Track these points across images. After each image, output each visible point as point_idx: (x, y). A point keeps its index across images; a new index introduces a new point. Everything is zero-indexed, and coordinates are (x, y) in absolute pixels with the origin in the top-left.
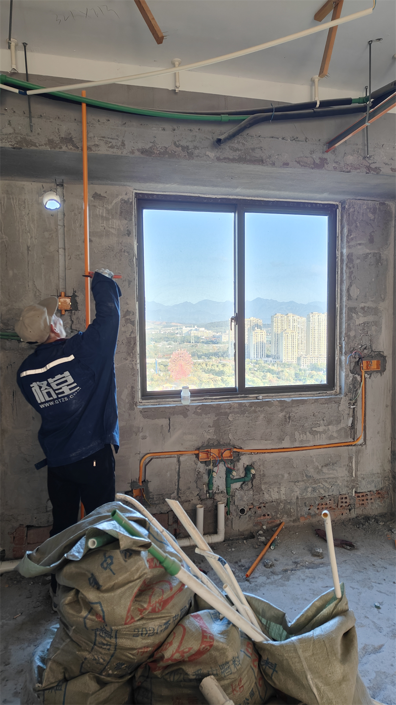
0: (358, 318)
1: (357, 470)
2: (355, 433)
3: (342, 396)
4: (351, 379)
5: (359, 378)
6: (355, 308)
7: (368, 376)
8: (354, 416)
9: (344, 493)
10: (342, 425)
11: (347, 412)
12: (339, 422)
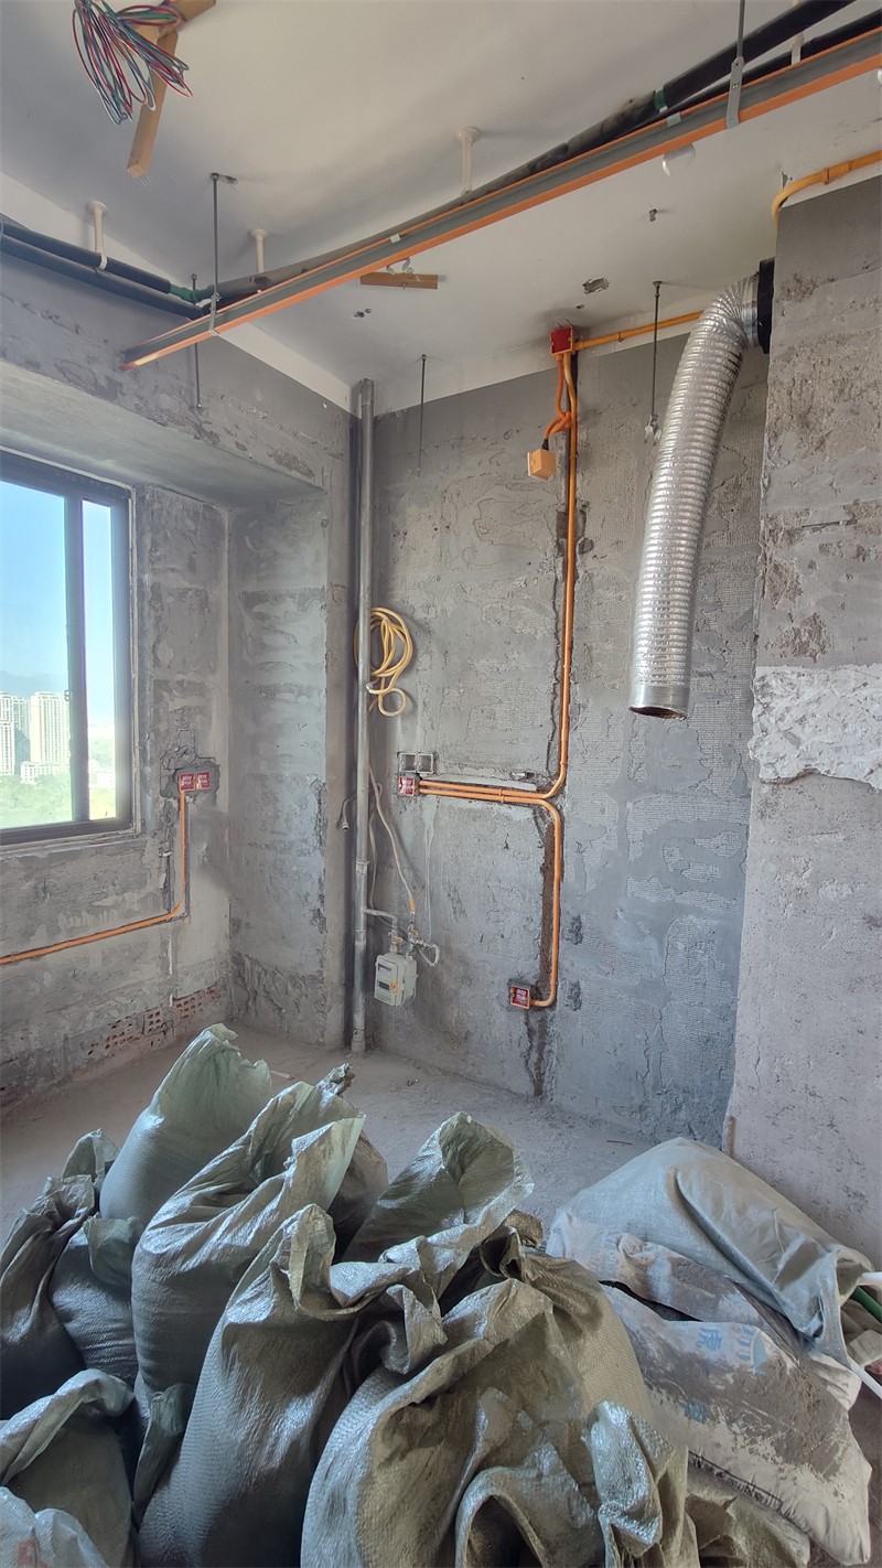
0: (173, 700)
1: (175, 962)
2: (171, 899)
3: (148, 838)
4: (162, 806)
5: (175, 804)
6: (166, 682)
7: (192, 800)
8: (168, 871)
9: (154, 1006)
10: (149, 888)
11: (157, 865)
12: (142, 884)
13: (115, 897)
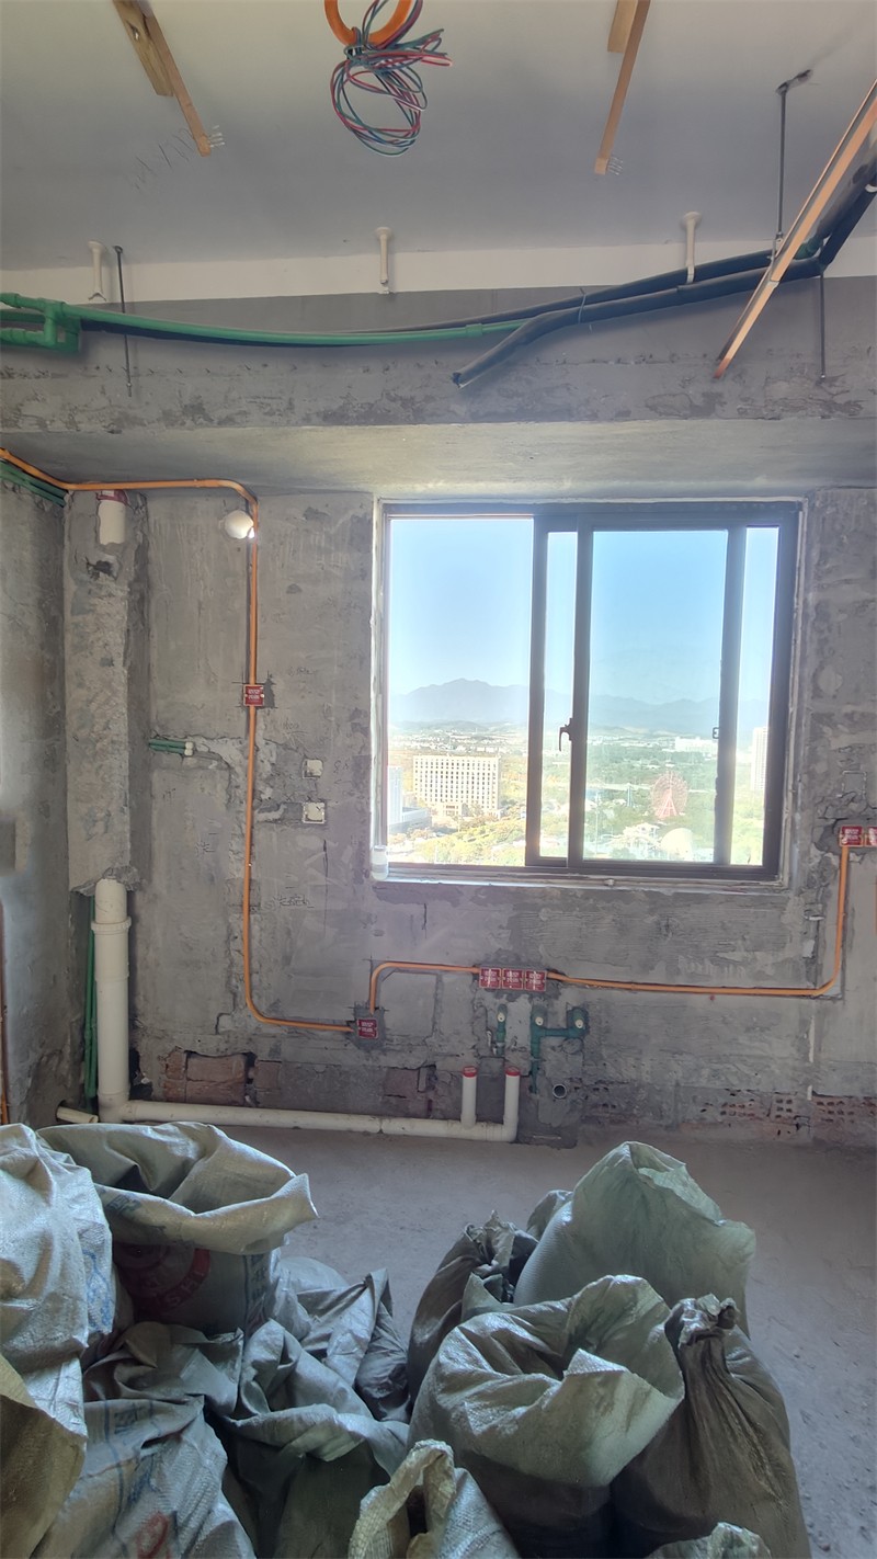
0: (836, 737)
1: (818, 1049)
2: (818, 972)
3: (791, 894)
4: (816, 860)
5: (834, 860)
6: (830, 716)
8: (817, 939)
10: (791, 953)
11: (801, 929)
13: (745, 954)
